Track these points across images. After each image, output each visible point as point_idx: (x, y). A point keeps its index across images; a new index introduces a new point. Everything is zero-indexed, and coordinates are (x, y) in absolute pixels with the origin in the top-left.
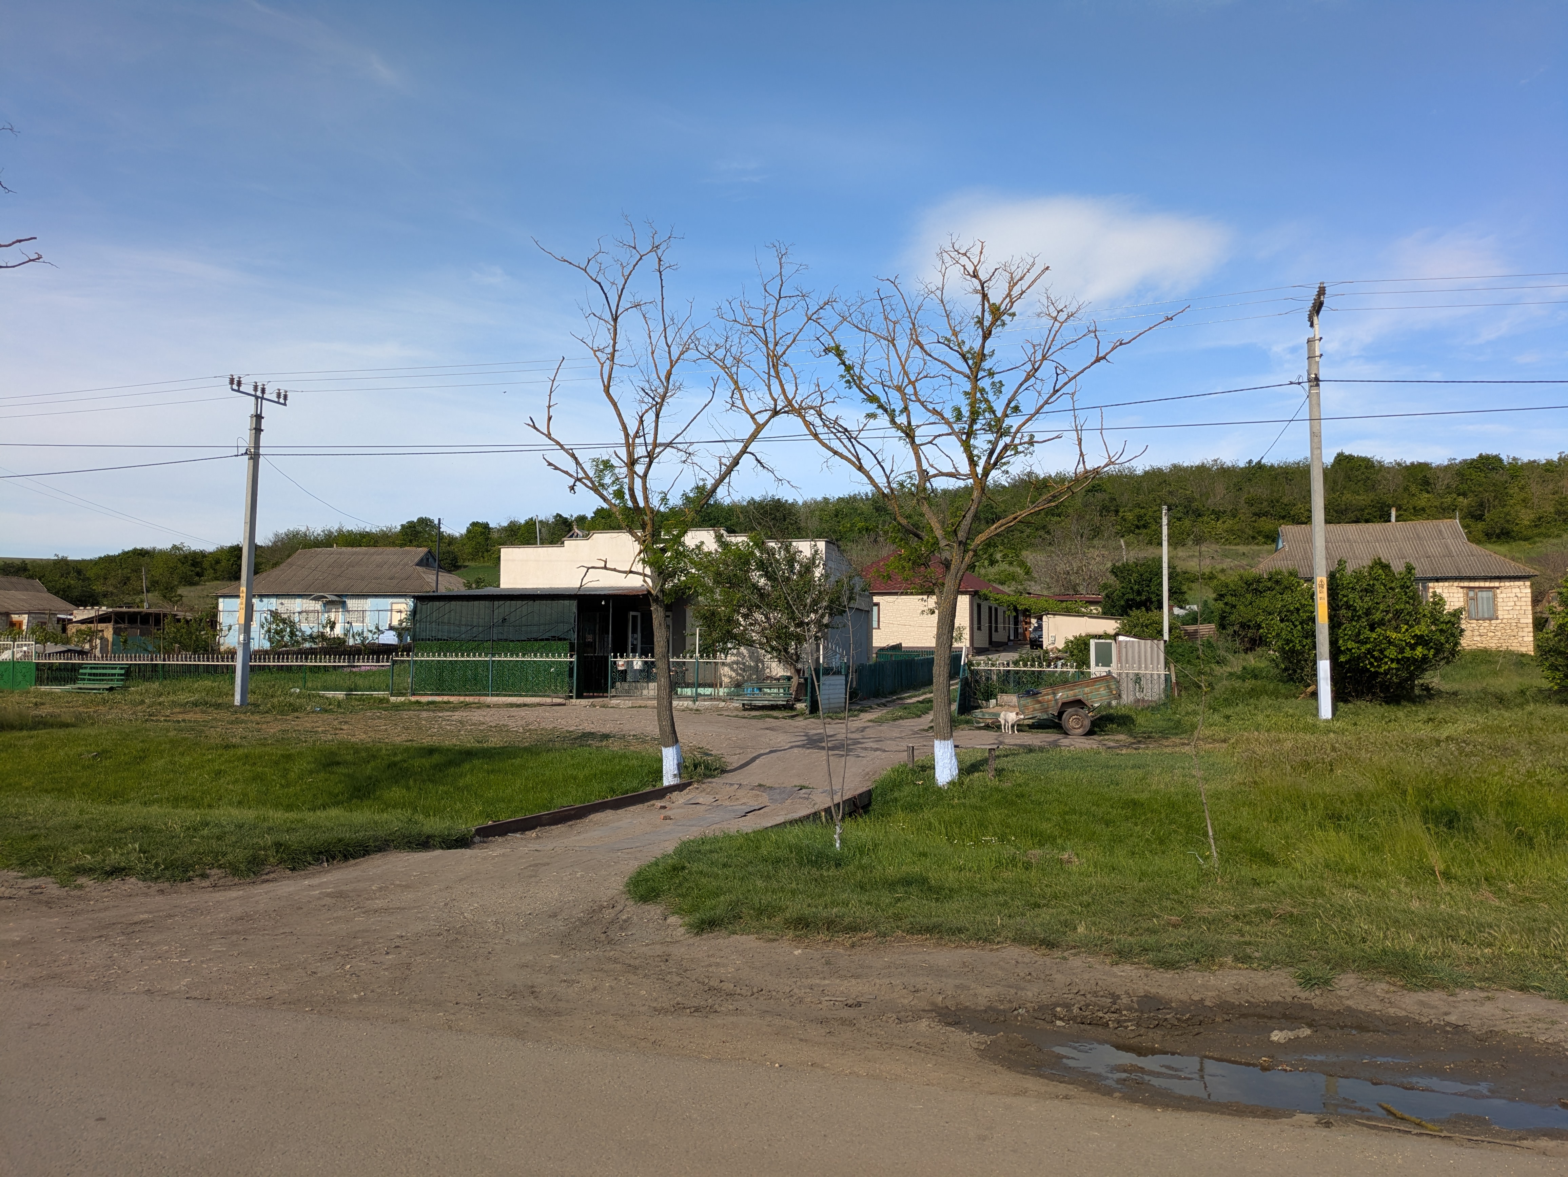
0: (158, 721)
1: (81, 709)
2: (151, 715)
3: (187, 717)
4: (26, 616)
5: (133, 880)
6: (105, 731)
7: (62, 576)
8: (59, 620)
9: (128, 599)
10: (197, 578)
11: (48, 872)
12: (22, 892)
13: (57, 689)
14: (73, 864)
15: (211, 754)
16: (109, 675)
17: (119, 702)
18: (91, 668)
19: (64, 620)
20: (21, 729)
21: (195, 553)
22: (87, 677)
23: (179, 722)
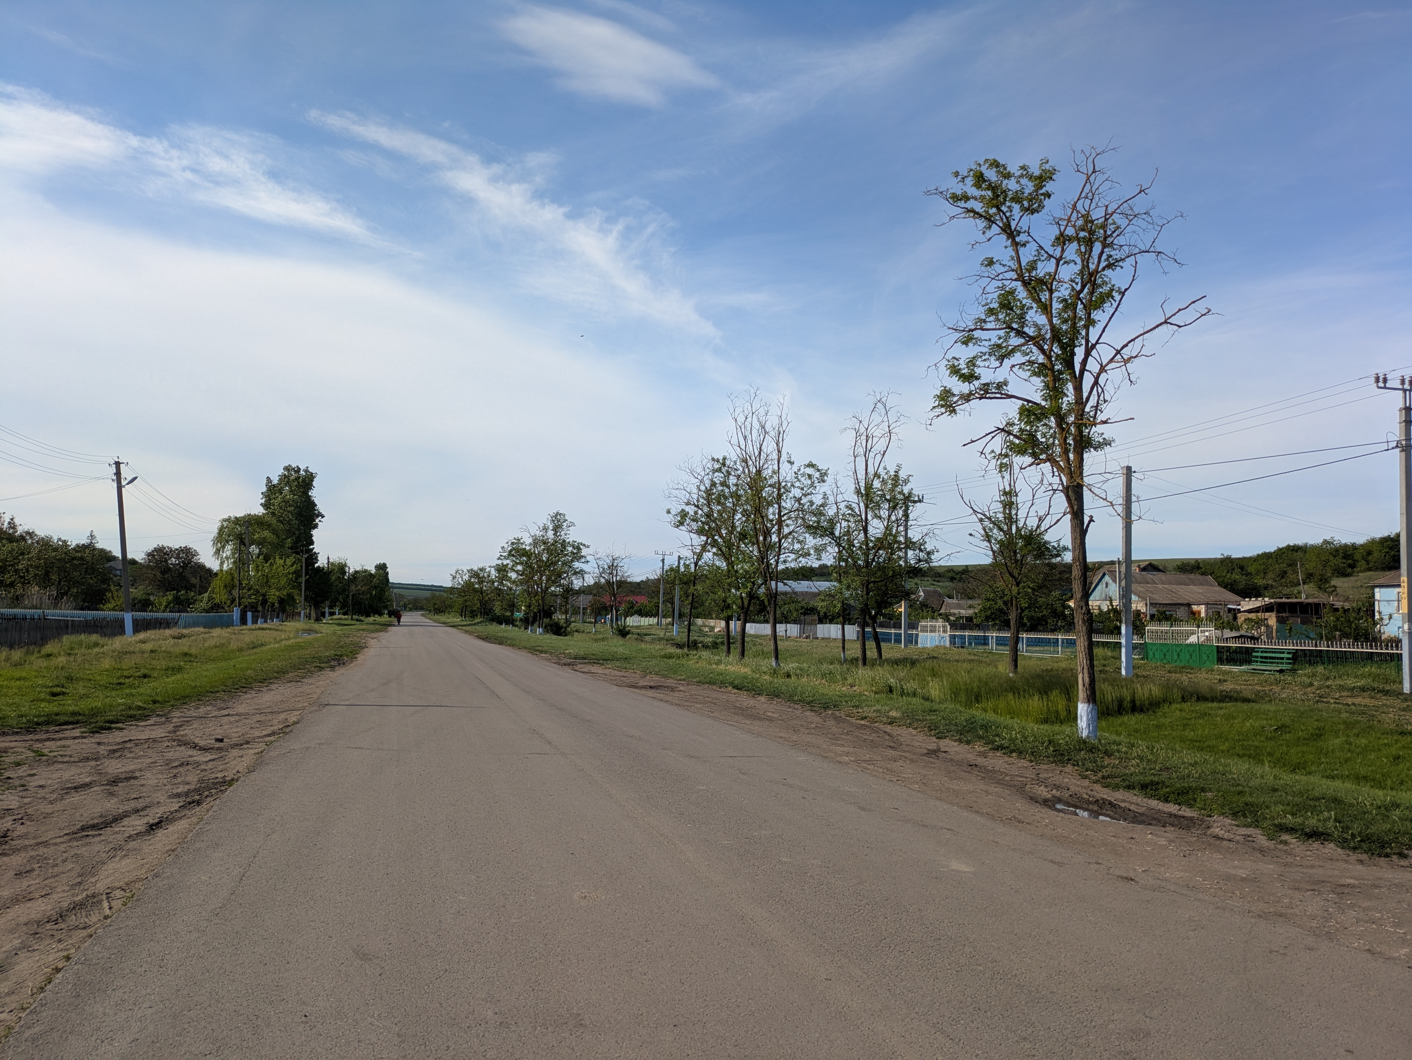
0: (1328, 702)
1: (1259, 688)
2: (1320, 697)
3: (1357, 701)
4: (1203, 606)
5: (1332, 845)
6: (1282, 708)
7: (1228, 572)
8: (1230, 610)
9: (1286, 591)
10: (1349, 570)
11: (1256, 824)
12: (1238, 838)
13: (1235, 669)
14: (1276, 822)
15: (1387, 738)
16: (1278, 658)
17: (1290, 683)
18: (1262, 652)
19: (1234, 610)
20: (1213, 701)
21: (1346, 545)
22: (1259, 659)
23: (1349, 705)
